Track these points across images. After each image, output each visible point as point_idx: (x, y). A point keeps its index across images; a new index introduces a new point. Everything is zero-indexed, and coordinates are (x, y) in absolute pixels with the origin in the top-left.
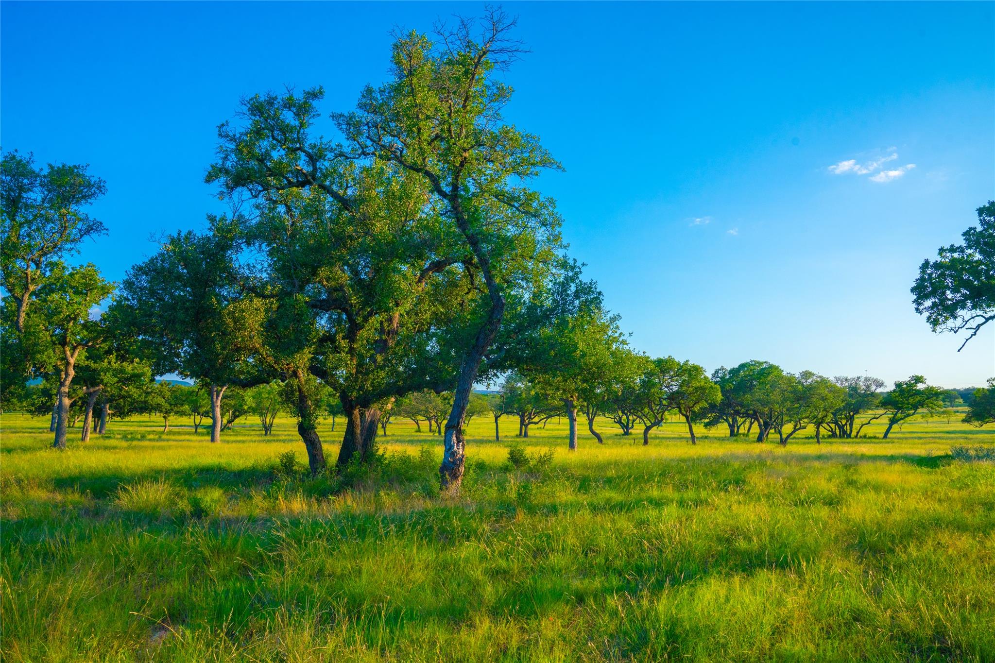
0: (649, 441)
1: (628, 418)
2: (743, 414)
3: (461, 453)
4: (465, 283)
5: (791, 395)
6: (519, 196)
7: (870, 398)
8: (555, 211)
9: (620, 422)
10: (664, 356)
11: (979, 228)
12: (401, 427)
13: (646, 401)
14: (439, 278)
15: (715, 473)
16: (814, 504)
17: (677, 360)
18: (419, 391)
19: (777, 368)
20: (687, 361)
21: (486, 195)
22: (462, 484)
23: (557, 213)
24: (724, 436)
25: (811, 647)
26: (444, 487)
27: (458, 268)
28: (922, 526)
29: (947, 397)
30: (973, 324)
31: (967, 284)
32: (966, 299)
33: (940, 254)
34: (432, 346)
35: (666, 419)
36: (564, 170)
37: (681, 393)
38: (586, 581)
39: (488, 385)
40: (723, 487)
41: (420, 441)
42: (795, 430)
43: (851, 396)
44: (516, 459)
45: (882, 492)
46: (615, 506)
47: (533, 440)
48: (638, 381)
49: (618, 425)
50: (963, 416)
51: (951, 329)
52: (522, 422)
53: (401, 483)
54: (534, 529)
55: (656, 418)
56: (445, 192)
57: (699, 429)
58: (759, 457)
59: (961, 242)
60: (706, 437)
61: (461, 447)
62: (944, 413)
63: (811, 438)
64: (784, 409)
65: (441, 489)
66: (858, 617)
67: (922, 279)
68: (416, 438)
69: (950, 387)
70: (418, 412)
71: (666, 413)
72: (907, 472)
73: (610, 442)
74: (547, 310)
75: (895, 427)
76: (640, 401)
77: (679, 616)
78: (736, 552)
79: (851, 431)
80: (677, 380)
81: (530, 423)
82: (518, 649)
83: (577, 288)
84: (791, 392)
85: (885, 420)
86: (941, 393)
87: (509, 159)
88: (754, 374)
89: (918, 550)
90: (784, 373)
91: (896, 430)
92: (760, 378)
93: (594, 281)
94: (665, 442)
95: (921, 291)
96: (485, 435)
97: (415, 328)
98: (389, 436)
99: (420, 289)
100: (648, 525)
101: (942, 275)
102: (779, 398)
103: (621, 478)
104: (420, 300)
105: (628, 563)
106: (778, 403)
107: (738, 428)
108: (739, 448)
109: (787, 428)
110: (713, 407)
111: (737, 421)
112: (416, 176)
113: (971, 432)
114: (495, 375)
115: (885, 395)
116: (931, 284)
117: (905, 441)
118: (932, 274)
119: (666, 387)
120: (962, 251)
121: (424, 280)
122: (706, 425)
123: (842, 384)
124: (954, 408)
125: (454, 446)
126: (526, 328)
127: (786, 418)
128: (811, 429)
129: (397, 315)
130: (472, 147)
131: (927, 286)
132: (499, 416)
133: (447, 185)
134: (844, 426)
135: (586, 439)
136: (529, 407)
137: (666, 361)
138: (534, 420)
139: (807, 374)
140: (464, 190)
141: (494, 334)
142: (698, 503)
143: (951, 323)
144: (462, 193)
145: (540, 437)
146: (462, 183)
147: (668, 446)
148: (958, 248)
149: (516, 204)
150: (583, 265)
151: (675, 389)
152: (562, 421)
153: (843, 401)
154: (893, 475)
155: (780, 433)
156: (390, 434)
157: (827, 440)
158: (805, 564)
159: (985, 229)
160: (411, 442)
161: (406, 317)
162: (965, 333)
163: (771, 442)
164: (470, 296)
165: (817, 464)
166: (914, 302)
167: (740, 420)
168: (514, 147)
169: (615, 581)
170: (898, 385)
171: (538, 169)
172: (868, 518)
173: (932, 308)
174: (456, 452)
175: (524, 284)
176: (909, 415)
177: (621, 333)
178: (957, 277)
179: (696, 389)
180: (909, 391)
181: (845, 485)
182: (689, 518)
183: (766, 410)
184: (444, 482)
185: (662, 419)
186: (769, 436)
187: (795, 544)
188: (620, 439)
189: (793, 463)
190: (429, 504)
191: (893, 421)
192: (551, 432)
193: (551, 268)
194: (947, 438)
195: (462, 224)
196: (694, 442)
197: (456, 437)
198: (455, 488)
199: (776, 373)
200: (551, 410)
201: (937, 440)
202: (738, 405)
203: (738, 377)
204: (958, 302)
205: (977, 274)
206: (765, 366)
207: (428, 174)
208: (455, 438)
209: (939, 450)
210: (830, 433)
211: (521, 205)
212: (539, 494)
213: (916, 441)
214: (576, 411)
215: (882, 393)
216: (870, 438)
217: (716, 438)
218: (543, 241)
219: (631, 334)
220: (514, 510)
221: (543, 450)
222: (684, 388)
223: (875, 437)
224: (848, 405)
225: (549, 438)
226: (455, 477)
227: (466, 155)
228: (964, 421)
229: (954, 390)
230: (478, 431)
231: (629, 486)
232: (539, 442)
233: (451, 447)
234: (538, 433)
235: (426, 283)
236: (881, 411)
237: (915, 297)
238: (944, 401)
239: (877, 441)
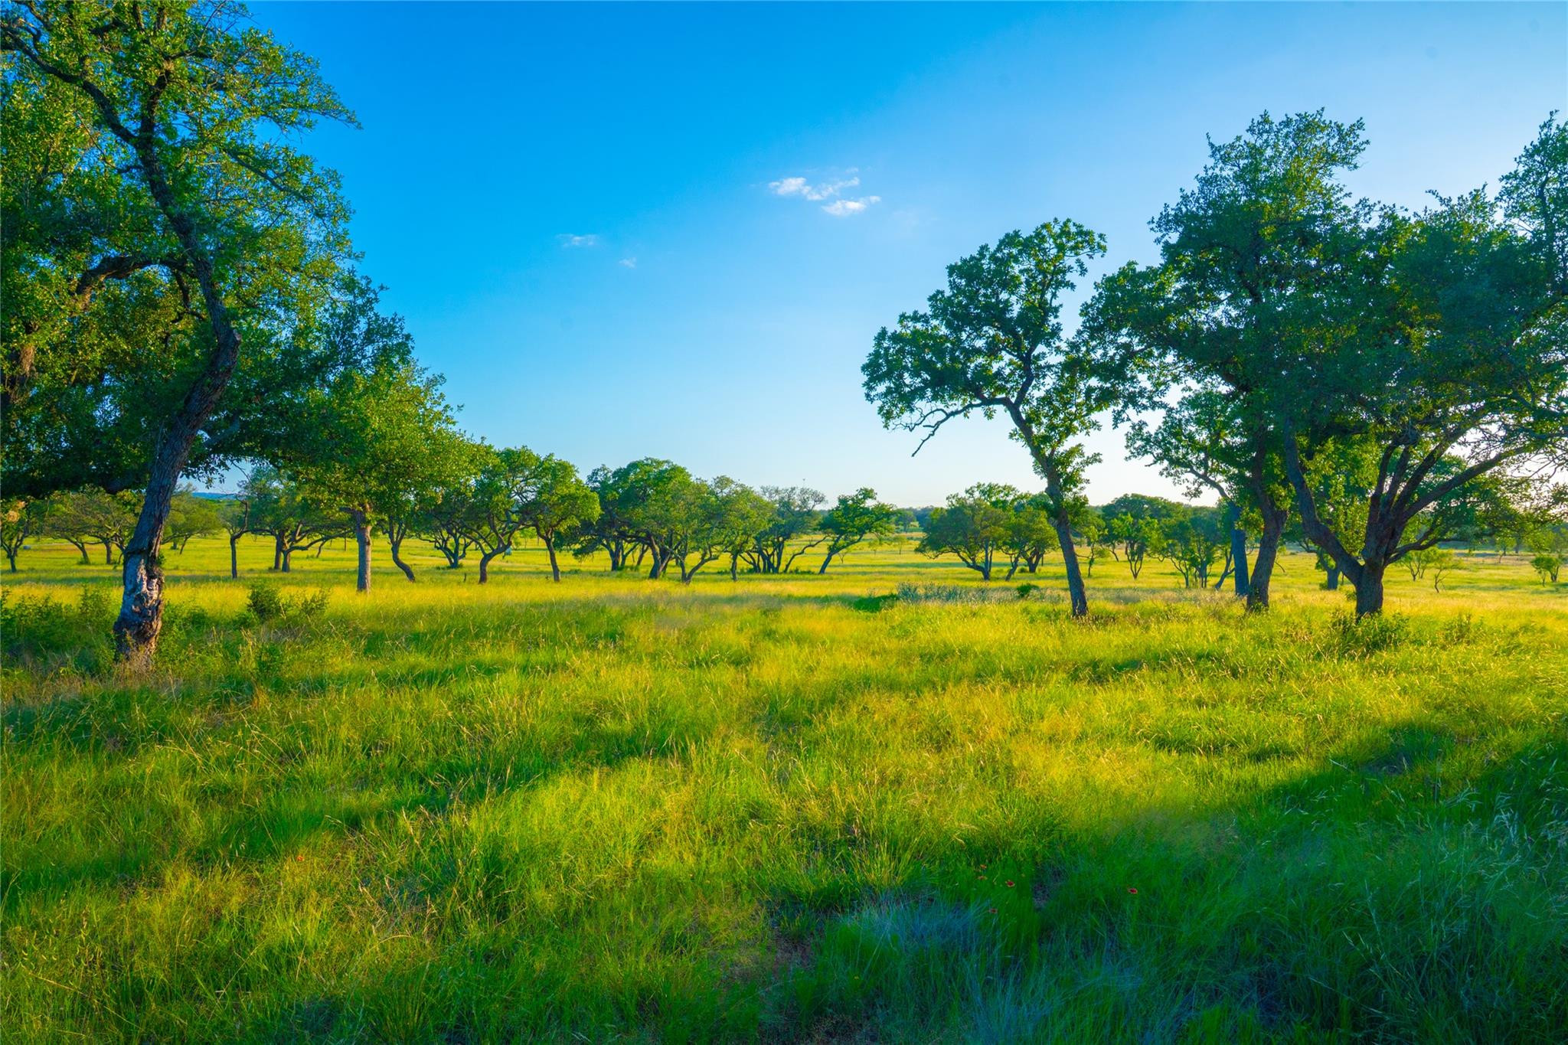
0: (489, 577)
1: (457, 541)
2: (631, 536)
3: (155, 596)
4: (171, 303)
5: (700, 511)
6: (276, 160)
7: (806, 518)
8: (340, 193)
9: (445, 549)
10: (515, 445)
11: (948, 293)
12: (48, 555)
13: (485, 515)
14: (122, 289)
15: (581, 624)
16: (715, 664)
17: (535, 454)
18: (76, 490)
19: (682, 471)
20: (551, 455)
21: (210, 149)
22: (159, 651)
23: (342, 198)
24: (602, 569)
25: (690, 860)
26: (122, 656)
27: (159, 274)
28: (848, 687)
29: (900, 519)
30: (932, 420)
31: (928, 366)
32: (926, 386)
33: (901, 322)
34: (107, 410)
35: (517, 544)
36: (359, 127)
37: (540, 503)
38: (366, 795)
39: (210, 481)
40: (591, 643)
41: (83, 579)
42: (703, 561)
43: (781, 514)
44: (263, 607)
45: (806, 646)
46: (421, 676)
47: (299, 576)
48: (472, 482)
49: (441, 553)
50: (916, 544)
51: (907, 426)
52: (280, 548)
53: (36, 652)
54: (283, 717)
55: (500, 541)
56: (126, 130)
57: (566, 559)
58: (649, 599)
59: (926, 309)
60: (576, 572)
61: (155, 586)
62: (896, 539)
63: (726, 572)
64: (690, 531)
65: (116, 660)
66: (756, 812)
67: (877, 354)
68: (78, 575)
69: (907, 506)
70: (84, 529)
71: (517, 534)
72: (841, 618)
73: (426, 578)
74: (317, 358)
75: (835, 557)
76: (477, 514)
77: (506, 835)
78: (601, 737)
79: (779, 564)
80: (535, 484)
81: (292, 548)
82: (242, 912)
83: (369, 325)
84: (701, 507)
85: (823, 549)
86: (894, 513)
87: (260, 91)
88: (649, 479)
89: (840, 719)
90: (693, 479)
91: (836, 563)
92: (658, 485)
93: (399, 316)
94: (513, 579)
95: (874, 370)
96: (212, 567)
97: (70, 376)
98: (22, 571)
99: (80, 306)
100: (472, 703)
101: (901, 351)
102: (683, 515)
103: (435, 635)
104: (79, 327)
105: (437, 761)
106: (681, 522)
107: (624, 558)
108: (622, 587)
109: (693, 559)
110: (587, 526)
111: (622, 547)
112: (69, 91)
113: (924, 566)
114: (222, 464)
115: (826, 515)
116: (887, 361)
117: (845, 578)
118: (889, 348)
119: (517, 494)
120: (927, 322)
121: (88, 289)
122: (576, 553)
123: (770, 497)
124: (909, 534)
125: (141, 585)
126: (280, 386)
127: (691, 544)
128: (725, 560)
129: (31, 350)
130: (182, 54)
131: (881, 365)
132: (239, 536)
133: (130, 117)
134: (770, 556)
135: (388, 574)
136: (292, 521)
137: (519, 454)
138: (300, 544)
139: (723, 482)
140: (164, 132)
141: (219, 393)
142: (552, 668)
143: (907, 418)
144: (163, 137)
145: (310, 572)
146: (162, 119)
147: (517, 584)
148: (922, 316)
149: (271, 174)
150: (382, 288)
151: (531, 496)
152: (349, 545)
153: (770, 521)
154: (822, 622)
155: (682, 566)
156: (24, 568)
157: (747, 576)
158: (693, 747)
159: (954, 295)
160: (68, 582)
161: (51, 355)
162: (922, 432)
163: (670, 579)
164: (180, 326)
165: (728, 610)
166: (864, 385)
167: (627, 546)
168: (271, 71)
169: (412, 791)
170: (843, 501)
171: (314, 117)
172: (784, 680)
173: (885, 395)
174: (145, 595)
175: (281, 312)
176: (853, 542)
177: (447, 406)
178: (917, 355)
179: (563, 498)
180: (855, 509)
181: (761, 637)
182: (535, 691)
183: (664, 532)
184: (121, 647)
185: (510, 543)
186: (668, 570)
187: (684, 721)
188: (442, 574)
189: (694, 609)
190: (92, 687)
191: (833, 550)
192: (330, 563)
193: (330, 289)
194: (897, 574)
195: (160, 192)
196: (557, 579)
197: (147, 569)
198: (143, 657)
199: (680, 479)
200: (329, 527)
201: (885, 576)
202: (624, 523)
203: (625, 482)
204: (917, 389)
205: (940, 353)
206: (665, 467)
207: (89, 89)
208: (144, 572)
209: (882, 588)
210: (752, 566)
211: (279, 175)
212: (297, 663)
213: (860, 577)
214: (369, 528)
215: (822, 512)
216: (803, 573)
217: (590, 573)
218: (318, 243)
219: (460, 408)
220: (251, 688)
221: (311, 592)
222: (545, 496)
223: (809, 572)
224: (777, 526)
225: (326, 572)
226: (143, 637)
227: (170, 66)
228: (917, 550)
229: (910, 509)
230: (202, 561)
231: (447, 645)
232: (306, 578)
233: (137, 587)
234: (307, 565)
235: (94, 297)
236: (819, 537)
237: (866, 378)
238: (897, 524)
239: (811, 577)
